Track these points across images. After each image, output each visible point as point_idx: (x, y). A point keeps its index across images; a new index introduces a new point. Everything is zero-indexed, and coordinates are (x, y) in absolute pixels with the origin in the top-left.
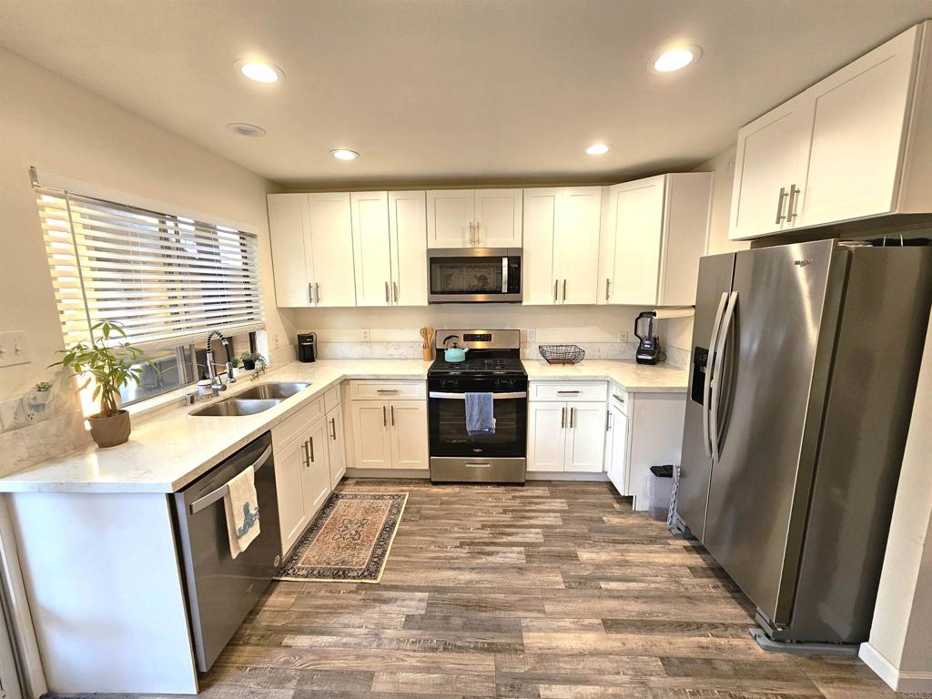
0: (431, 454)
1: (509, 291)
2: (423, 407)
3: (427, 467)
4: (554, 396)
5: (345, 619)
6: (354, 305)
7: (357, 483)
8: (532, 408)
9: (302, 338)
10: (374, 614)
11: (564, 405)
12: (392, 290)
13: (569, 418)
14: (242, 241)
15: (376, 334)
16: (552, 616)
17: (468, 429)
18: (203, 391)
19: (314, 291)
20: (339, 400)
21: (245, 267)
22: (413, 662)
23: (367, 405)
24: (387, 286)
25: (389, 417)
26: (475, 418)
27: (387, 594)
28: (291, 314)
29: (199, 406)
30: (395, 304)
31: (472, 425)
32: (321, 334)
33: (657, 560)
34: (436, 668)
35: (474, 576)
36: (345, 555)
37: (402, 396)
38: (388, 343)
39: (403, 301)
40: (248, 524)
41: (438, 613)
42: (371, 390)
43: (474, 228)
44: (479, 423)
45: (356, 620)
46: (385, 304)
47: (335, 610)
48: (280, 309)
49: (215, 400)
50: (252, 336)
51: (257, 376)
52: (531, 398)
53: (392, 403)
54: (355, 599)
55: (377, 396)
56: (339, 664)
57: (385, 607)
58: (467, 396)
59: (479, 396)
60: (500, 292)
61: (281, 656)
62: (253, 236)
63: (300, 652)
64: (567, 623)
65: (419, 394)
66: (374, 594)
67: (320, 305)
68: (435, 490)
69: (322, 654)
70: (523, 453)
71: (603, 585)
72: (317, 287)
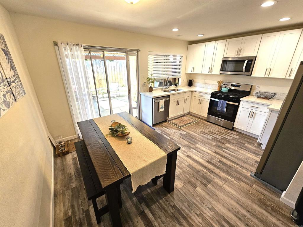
0: (208, 114)
1: (246, 71)
2: (209, 101)
3: (206, 117)
4: (249, 107)
5: (172, 129)
6: (201, 73)
7: (191, 116)
8: (240, 109)
9: (190, 80)
10: (176, 131)
11: (251, 111)
12: (211, 70)
13: (252, 115)
14: (180, 58)
15: (208, 81)
16: (206, 146)
17: (217, 109)
18: (165, 88)
19: (193, 68)
20: (190, 95)
21: (180, 64)
22: (177, 137)
23: (196, 98)
24: (209, 68)
25: (200, 102)
26: (220, 107)
27: (180, 130)
28: (188, 74)
29: (163, 90)
30: (211, 73)
31: (219, 109)
32: (195, 80)
33: (248, 155)
34: (179, 139)
35: (198, 135)
36: (179, 123)
37: (204, 98)
38: (210, 84)
39: (213, 73)
40: (162, 108)
41: (186, 135)
42: (197, 95)
43: (239, 50)
44: (221, 109)
45: (173, 130)
46: (208, 73)
47: (171, 128)
48: (186, 73)
49: (166, 90)
50: (179, 79)
51: (176, 87)
52: (240, 106)
53: (202, 99)
54: (175, 128)
55: (199, 96)
56: (167, 132)
57: (179, 131)
58: (219, 101)
59: (223, 102)
60: (242, 72)
61: (162, 128)
62: (182, 56)
63: (164, 129)
64: (207, 148)
65: (208, 98)
66: (179, 129)
67: (194, 73)
68: (207, 123)
69: (167, 131)
70: (234, 122)
71: (224, 149)
72: (194, 68)
